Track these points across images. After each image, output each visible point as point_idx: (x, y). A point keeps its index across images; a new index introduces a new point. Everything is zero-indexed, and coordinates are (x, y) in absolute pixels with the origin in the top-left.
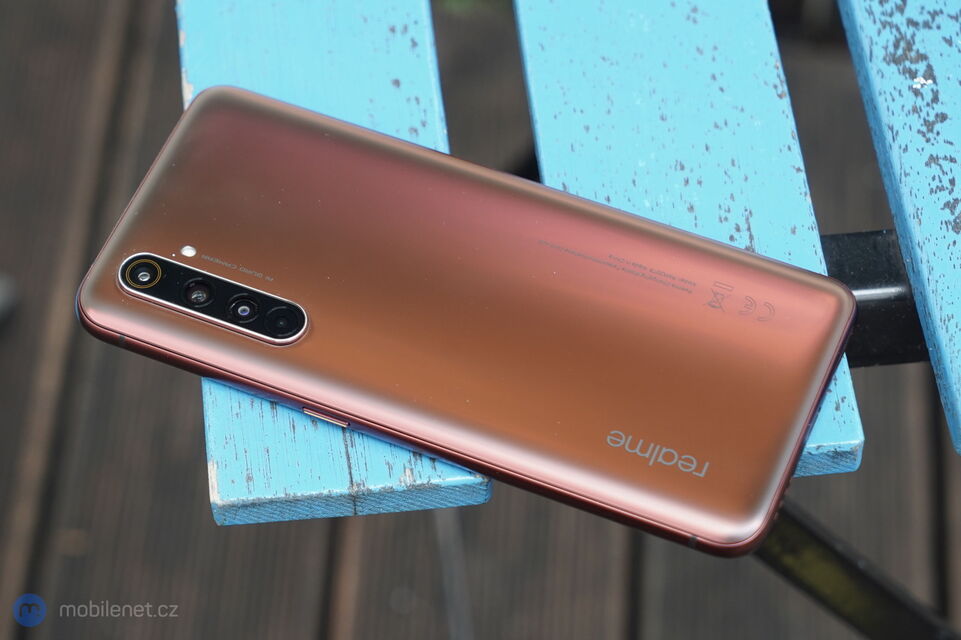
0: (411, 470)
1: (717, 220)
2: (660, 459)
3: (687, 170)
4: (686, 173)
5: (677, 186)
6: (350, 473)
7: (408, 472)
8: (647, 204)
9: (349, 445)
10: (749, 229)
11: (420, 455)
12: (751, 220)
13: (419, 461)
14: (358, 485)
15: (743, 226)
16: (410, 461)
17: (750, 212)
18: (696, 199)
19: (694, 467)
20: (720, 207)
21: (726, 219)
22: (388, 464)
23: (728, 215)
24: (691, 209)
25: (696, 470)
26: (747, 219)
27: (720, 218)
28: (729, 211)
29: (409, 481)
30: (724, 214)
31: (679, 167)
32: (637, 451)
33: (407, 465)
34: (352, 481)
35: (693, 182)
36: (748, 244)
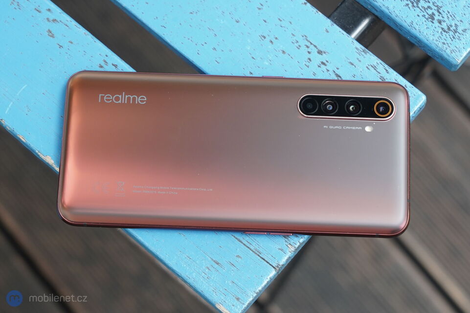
0: (290, 244)
1: (297, 49)
2: (120, 96)
3: (267, 37)
4: (268, 39)
5: (270, 47)
6: (270, 265)
7: (289, 246)
8: (267, 64)
9: (259, 254)
10: (311, 44)
11: (288, 236)
12: (308, 39)
13: (289, 239)
14: (277, 267)
15: (308, 44)
16: (286, 241)
17: (305, 36)
18: (281, 46)
19: (105, 98)
20: (293, 43)
21: (300, 46)
22: (279, 249)
23: (299, 44)
24: (284, 52)
25: (104, 96)
26: (307, 40)
27: (297, 47)
28: (297, 42)
29: (293, 249)
30: (297, 45)
31: (263, 38)
32: (131, 97)
33: (287, 244)
34: (274, 267)
35: (274, 40)
36: (317, 50)
